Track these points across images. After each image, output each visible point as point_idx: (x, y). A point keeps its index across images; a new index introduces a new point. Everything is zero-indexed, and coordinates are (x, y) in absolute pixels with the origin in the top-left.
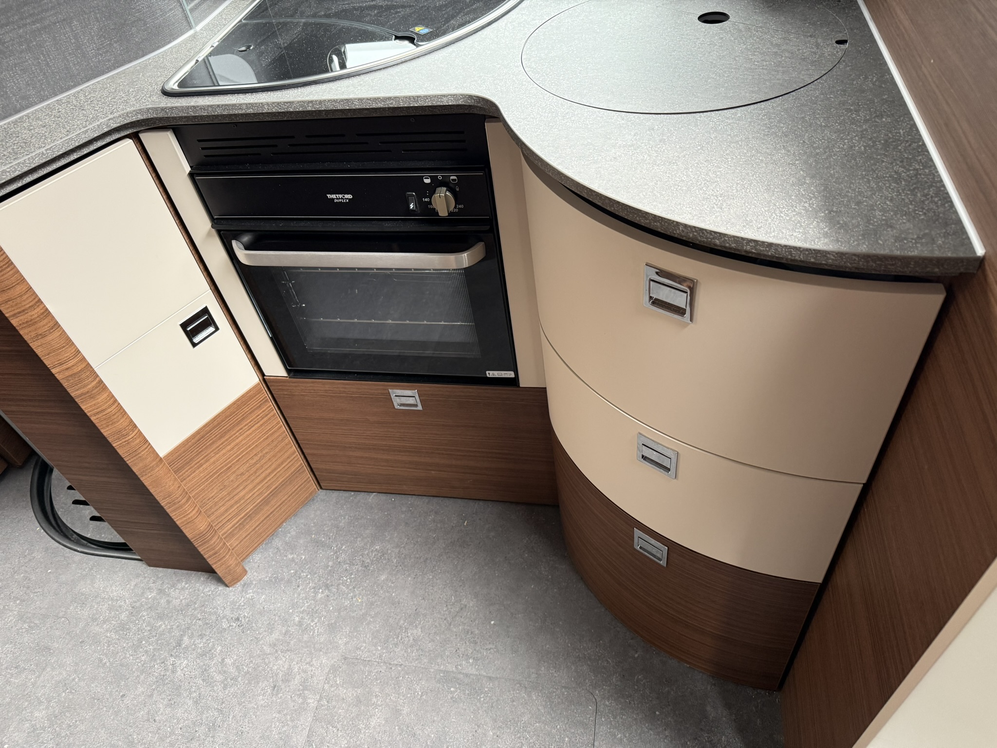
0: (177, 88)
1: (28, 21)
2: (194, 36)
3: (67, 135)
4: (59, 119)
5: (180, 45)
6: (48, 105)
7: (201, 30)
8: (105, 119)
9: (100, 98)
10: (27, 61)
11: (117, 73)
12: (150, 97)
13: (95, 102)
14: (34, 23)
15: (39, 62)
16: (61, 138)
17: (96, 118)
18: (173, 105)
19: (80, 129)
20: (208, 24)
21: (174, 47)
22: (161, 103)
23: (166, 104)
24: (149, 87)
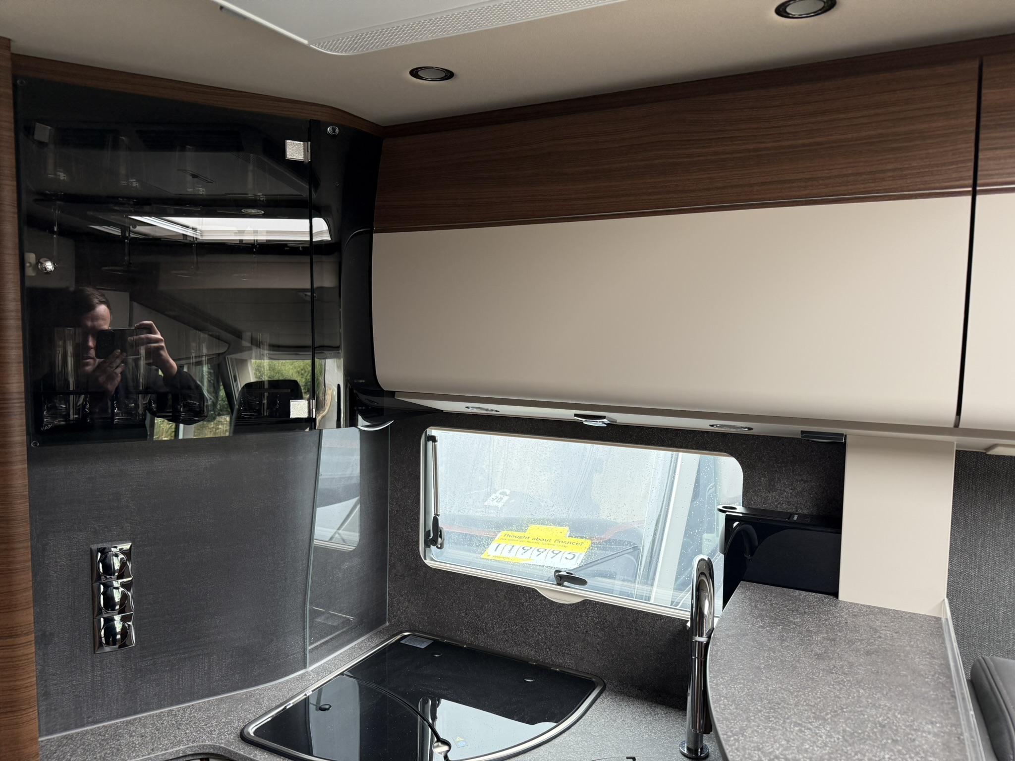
0: (253, 735)
1: (181, 651)
2: (302, 676)
3: (149, 754)
4: (157, 732)
5: (288, 681)
6: (162, 712)
7: (312, 671)
8: (185, 747)
9: (198, 720)
10: (164, 678)
11: (227, 697)
12: (229, 735)
13: (192, 724)
14: (184, 653)
15: (173, 681)
16: (143, 756)
17: (179, 743)
18: (238, 752)
19: (162, 750)
20: (319, 667)
21: (282, 683)
22: (232, 744)
23: (234, 748)
24: (237, 722)
